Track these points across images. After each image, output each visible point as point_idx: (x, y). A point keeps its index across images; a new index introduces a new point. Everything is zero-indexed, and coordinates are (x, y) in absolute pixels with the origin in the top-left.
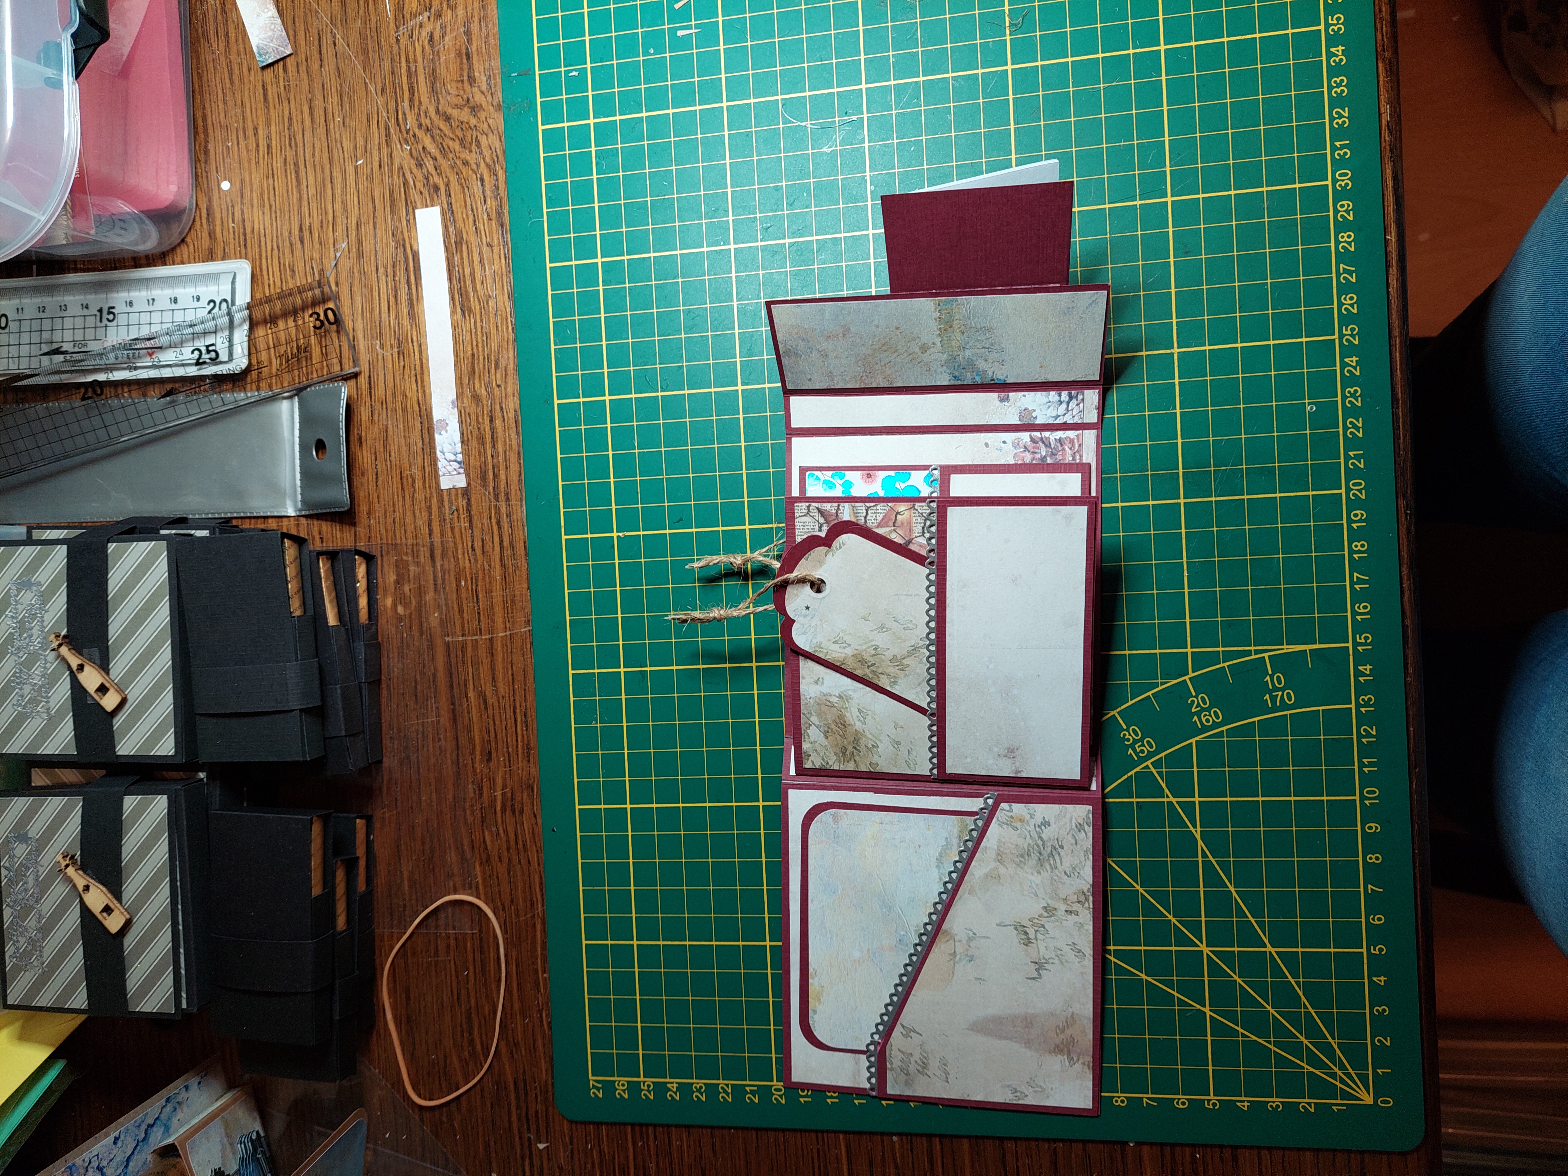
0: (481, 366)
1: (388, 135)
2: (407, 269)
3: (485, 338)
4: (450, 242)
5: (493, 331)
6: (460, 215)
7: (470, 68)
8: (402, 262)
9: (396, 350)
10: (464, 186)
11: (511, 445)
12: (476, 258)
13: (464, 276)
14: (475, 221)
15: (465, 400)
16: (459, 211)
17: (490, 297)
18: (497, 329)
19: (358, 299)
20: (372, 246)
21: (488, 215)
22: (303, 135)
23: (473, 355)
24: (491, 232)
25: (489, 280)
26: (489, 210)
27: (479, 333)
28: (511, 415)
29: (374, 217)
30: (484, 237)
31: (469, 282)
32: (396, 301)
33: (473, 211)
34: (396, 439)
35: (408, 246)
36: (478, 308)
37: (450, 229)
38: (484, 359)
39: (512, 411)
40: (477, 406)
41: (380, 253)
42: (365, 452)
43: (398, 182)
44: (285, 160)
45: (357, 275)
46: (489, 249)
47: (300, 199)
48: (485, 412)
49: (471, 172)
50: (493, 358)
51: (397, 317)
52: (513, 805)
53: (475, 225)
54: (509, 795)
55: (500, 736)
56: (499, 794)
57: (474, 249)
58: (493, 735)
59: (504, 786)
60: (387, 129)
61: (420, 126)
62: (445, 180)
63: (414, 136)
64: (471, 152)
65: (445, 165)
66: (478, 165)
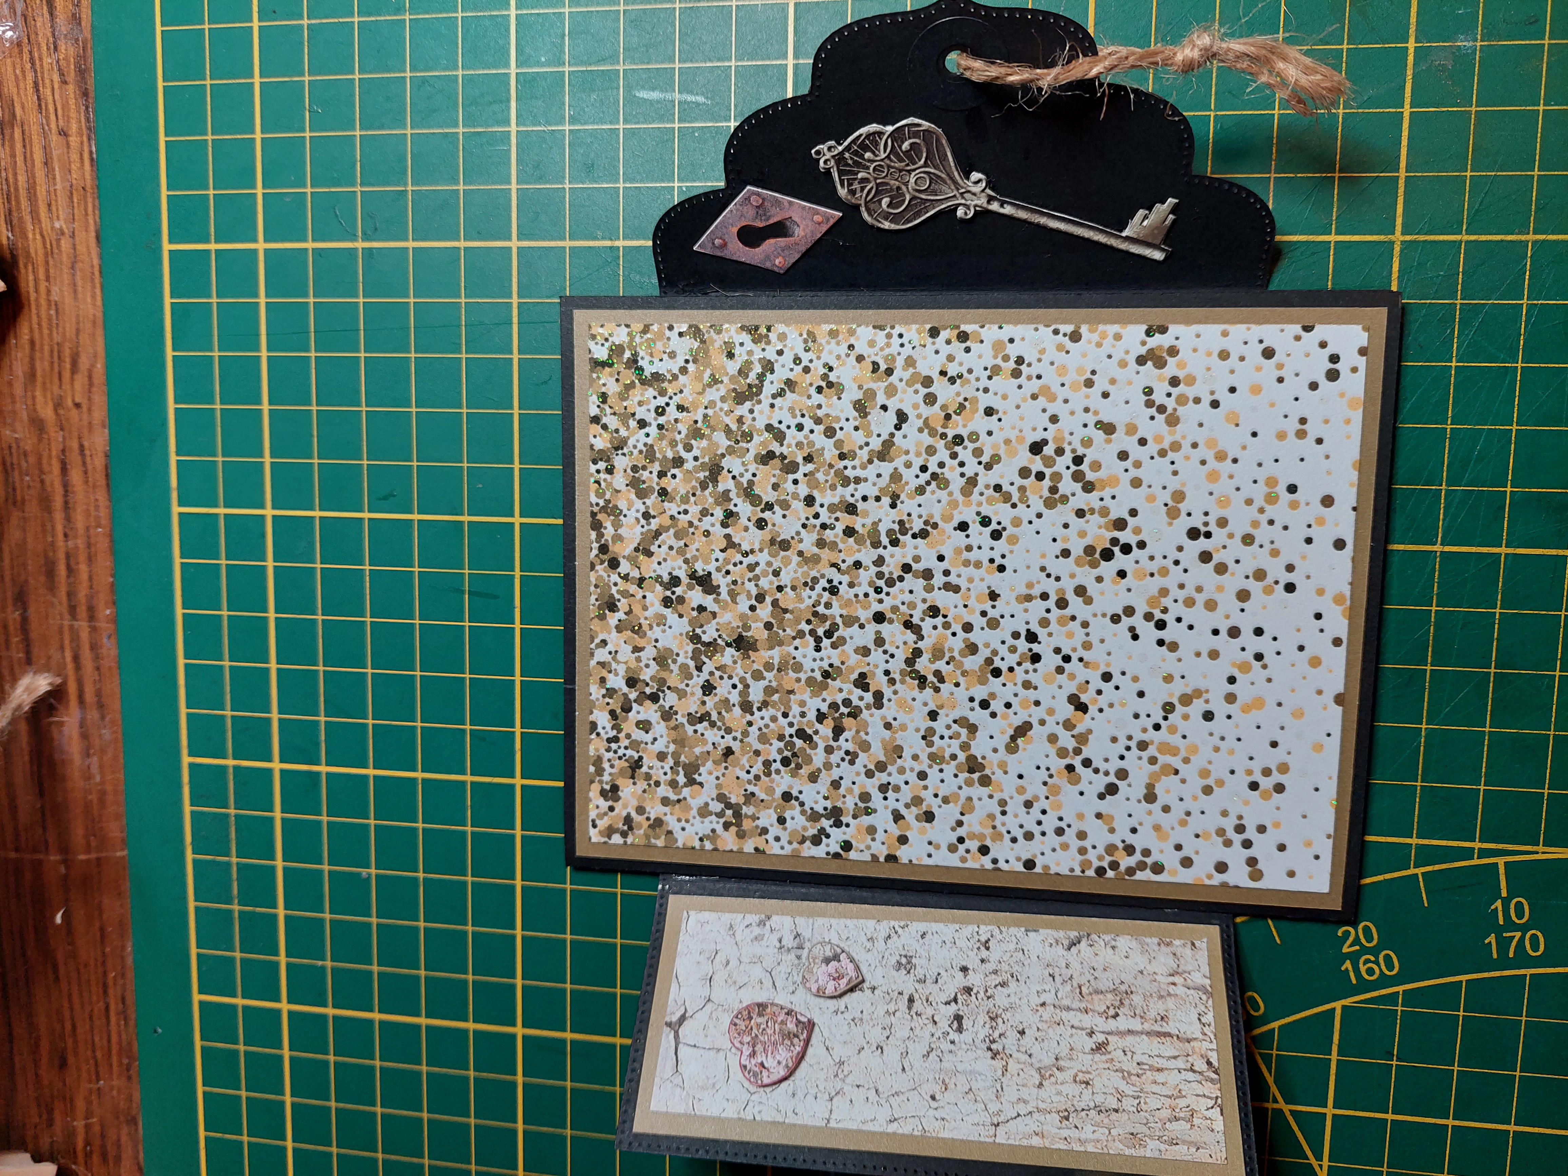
0: (46, 363)
3: (52, 312)
5: (68, 300)
11: (98, 518)
12: (38, 156)
13: (17, 189)
15: (18, 425)
17: (63, 233)
18: (76, 298)
21: (62, 74)
23: (32, 342)
24: (66, 106)
25: (62, 200)
26: (63, 64)
27: (43, 302)
28: (99, 462)
30: (53, 116)
31: (24, 203)
33: (33, 64)
36: (41, 252)
38: (52, 351)
39: (101, 455)
40: (40, 440)
46: (62, 139)
48: (54, 453)
50: (67, 352)
52: (103, 1147)
53: (38, 91)
54: (97, 1128)
55: (80, 1031)
56: (79, 1124)
57: (35, 137)
58: (68, 1026)
59: (89, 1115)
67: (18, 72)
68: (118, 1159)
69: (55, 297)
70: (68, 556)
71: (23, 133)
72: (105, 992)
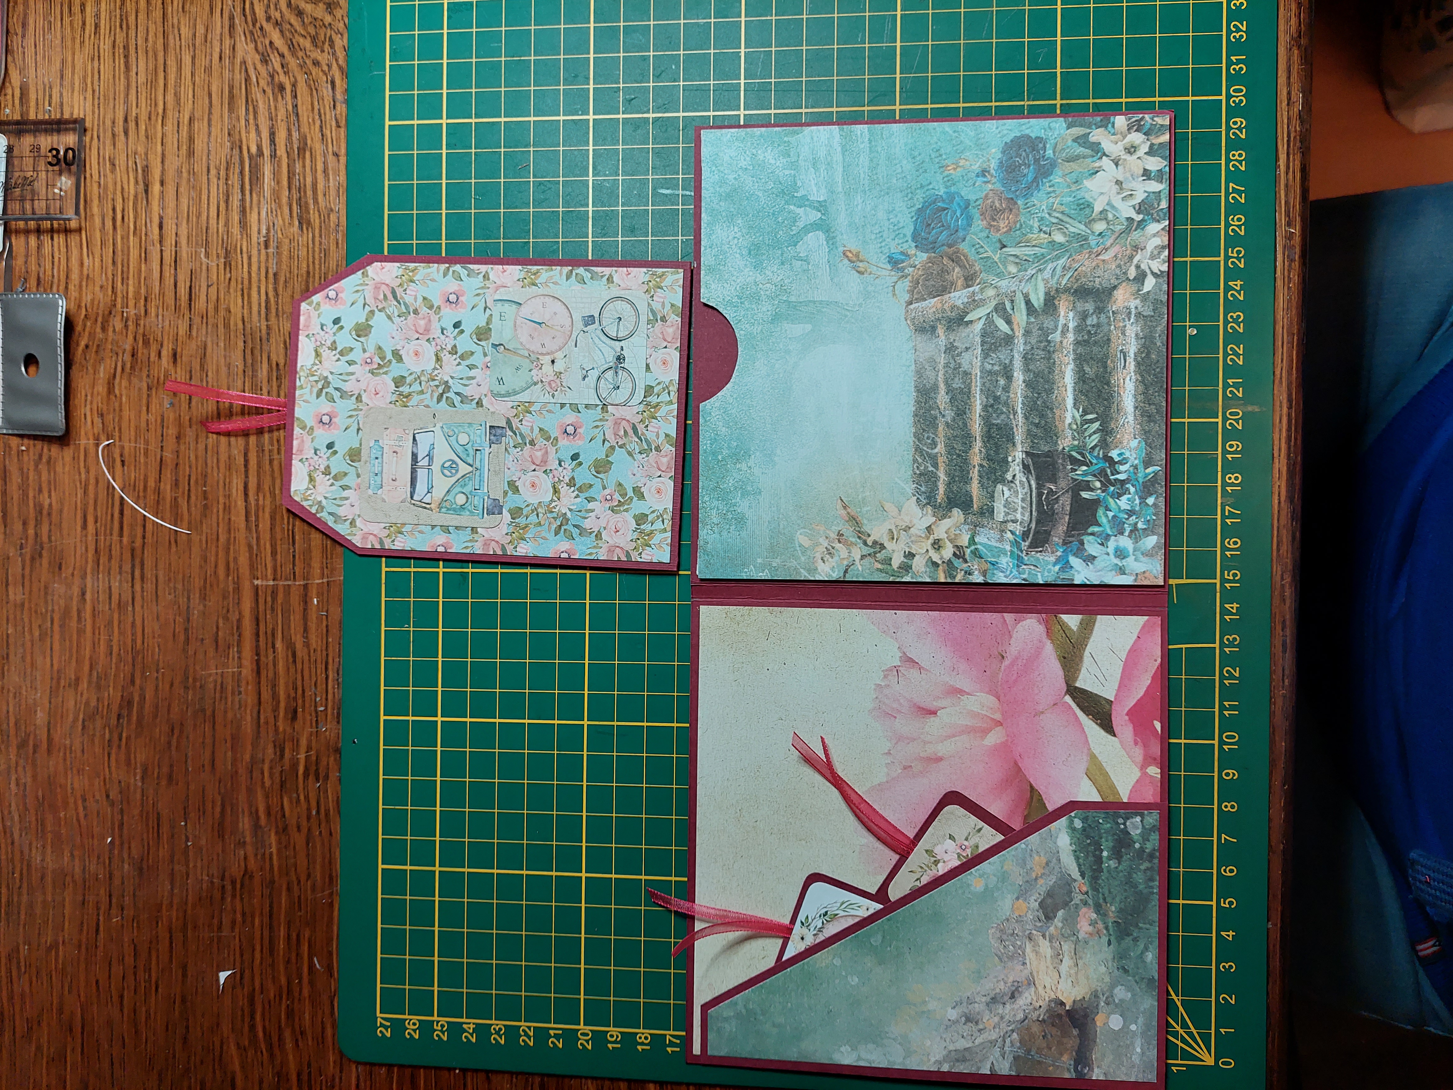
1: (232, 26)
2: (242, 172)
3: (322, 255)
4: (292, 148)
5: (333, 247)
6: (305, 119)
8: (237, 165)
9: (223, 260)
10: (313, 88)
12: (320, 167)
14: (321, 127)
16: (305, 114)
17: (332, 210)
18: (337, 247)
19: (184, 201)
20: (205, 145)
21: (337, 122)
22: (137, 16)
23: (308, 273)
24: (338, 139)
25: (333, 192)
26: (338, 116)
27: (317, 249)
29: (210, 113)
30: (330, 145)
31: (309, 193)
32: (227, 207)
33: (320, 116)
34: (215, 358)
35: (245, 148)
36: (317, 221)
37: (294, 133)
41: (213, 153)
42: (179, 369)
43: (239, 77)
44: (114, 42)
45: (185, 175)
46: (335, 158)
47: (128, 87)
49: (321, 74)
51: (226, 224)
52: (317, 770)
53: (322, 131)
54: (314, 758)
55: (308, 693)
56: (302, 756)
57: (318, 157)
58: (300, 691)
59: (309, 749)
60: (232, 18)
61: (268, 19)
62: (292, 79)
63: (261, 28)
64: (323, 51)
65: (293, 63)
66: (329, 66)
68: (327, 777)
71: (312, 154)
72: (326, 669)
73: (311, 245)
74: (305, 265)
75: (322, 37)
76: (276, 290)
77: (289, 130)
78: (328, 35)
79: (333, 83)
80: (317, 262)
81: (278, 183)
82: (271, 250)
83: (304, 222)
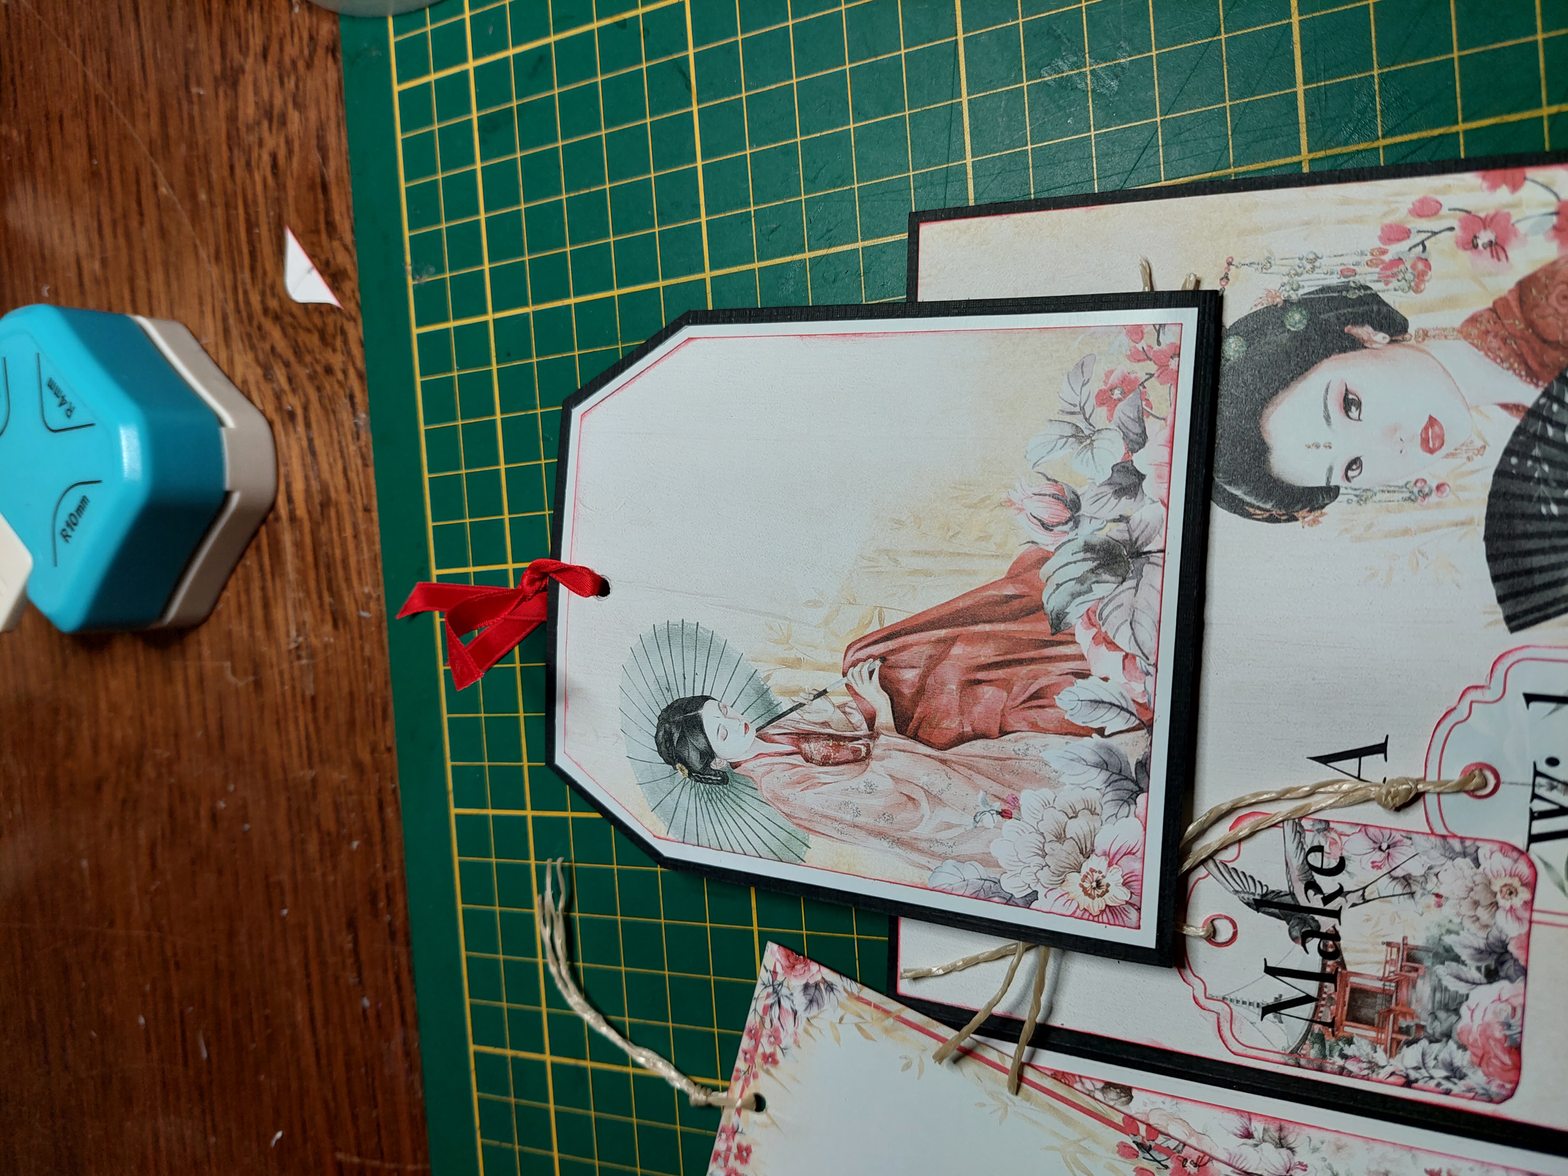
1: (226, 331)
3: (366, 666)
4: (313, 505)
7: (328, 211)
9: (251, 678)
10: (329, 411)
12: (349, 530)
14: (345, 469)
16: (324, 451)
18: (383, 653)
21: (363, 458)
23: (351, 694)
24: (367, 485)
26: (364, 450)
27: (358, 658)
30: (359, 497)
31: (341, 573)
46: (366, 515)
49: (336, 386)
50: (378, 701)
51: (251, 627)
53: (346, 474)
57: (346, 515)
60: (225, 318)
61: (266, 311)
62: (303, 399)
63: (260, 328)
64: (334, 350)
65: (302, 373)
66: (345, 372)
67: (331, 460)
69: (367, 652)
70: (388, 886)
71: (337, 512)
73: (351, 652)
74: (345, 684)
75: (330, 329)
76: (315, 720)
77: (306, 478)
78: (339, 324)
79: (351, 397)
80: (360, 677)
81: (303, 559)
82: (304, 662)
83: (338, 619)
